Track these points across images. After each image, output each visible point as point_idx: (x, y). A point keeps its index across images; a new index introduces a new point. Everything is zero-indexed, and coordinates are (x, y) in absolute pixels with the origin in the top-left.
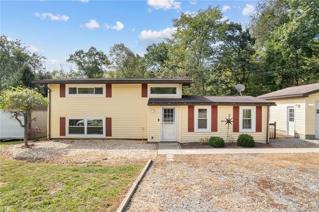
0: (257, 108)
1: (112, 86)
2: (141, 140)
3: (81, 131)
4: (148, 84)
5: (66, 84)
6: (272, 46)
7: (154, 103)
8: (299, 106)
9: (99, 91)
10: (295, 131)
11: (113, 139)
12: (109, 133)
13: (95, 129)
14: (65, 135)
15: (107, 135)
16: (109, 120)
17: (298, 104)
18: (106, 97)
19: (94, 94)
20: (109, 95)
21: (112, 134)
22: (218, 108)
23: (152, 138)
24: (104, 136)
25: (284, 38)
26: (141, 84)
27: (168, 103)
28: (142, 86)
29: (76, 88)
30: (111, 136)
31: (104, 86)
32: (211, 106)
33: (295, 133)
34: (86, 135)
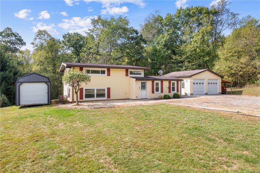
0: (177, 82)
1: (110, 70)
2: (126, 99)
3: (92, 96)
4: (129, 69)
5: (83, 68)
6: (155, 46)
7: (139, 79)
8: (187, 81)
9: (103, 72)
10: (185, 92)
11: (111, 100)
12: (109, 96)
13: (100, 94)
14: (83, 99)
15: (107, 98)
16: (109, 89)
17: (186, 80)
18: (107, 76)
19: (100, 74)
20: (109, 75)
21: (111, 97)
22: (163, 82)
23: (137, 97)
24: (106, 98)
25: (162, 42)
26: (125, 69)
27: (144, 79)
28: (126, 70)
29: (90, 70)
30: (110, 98)
31: (106, 70)
32: (160, 81)
33: (185, 93)
34: (95, 98)
